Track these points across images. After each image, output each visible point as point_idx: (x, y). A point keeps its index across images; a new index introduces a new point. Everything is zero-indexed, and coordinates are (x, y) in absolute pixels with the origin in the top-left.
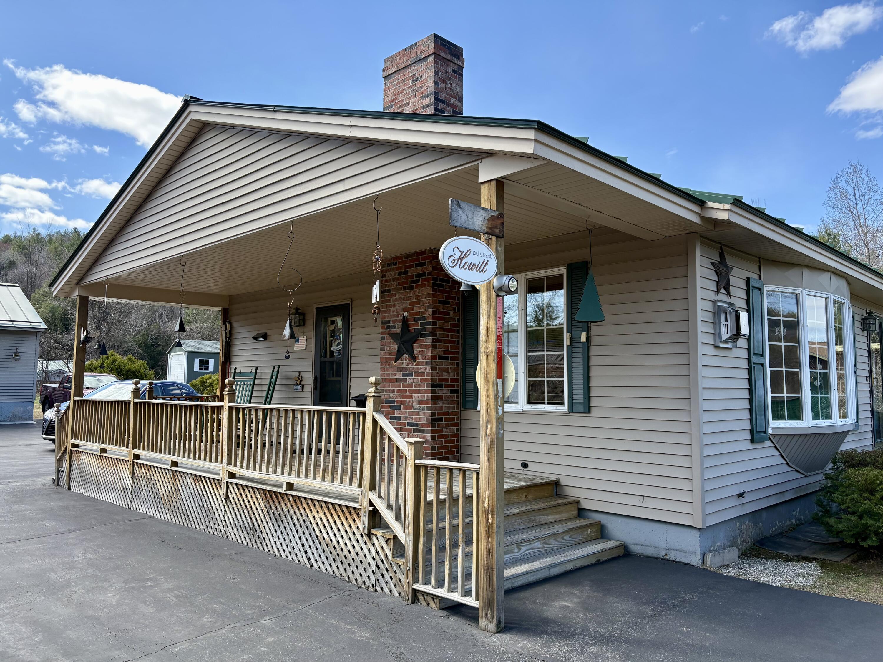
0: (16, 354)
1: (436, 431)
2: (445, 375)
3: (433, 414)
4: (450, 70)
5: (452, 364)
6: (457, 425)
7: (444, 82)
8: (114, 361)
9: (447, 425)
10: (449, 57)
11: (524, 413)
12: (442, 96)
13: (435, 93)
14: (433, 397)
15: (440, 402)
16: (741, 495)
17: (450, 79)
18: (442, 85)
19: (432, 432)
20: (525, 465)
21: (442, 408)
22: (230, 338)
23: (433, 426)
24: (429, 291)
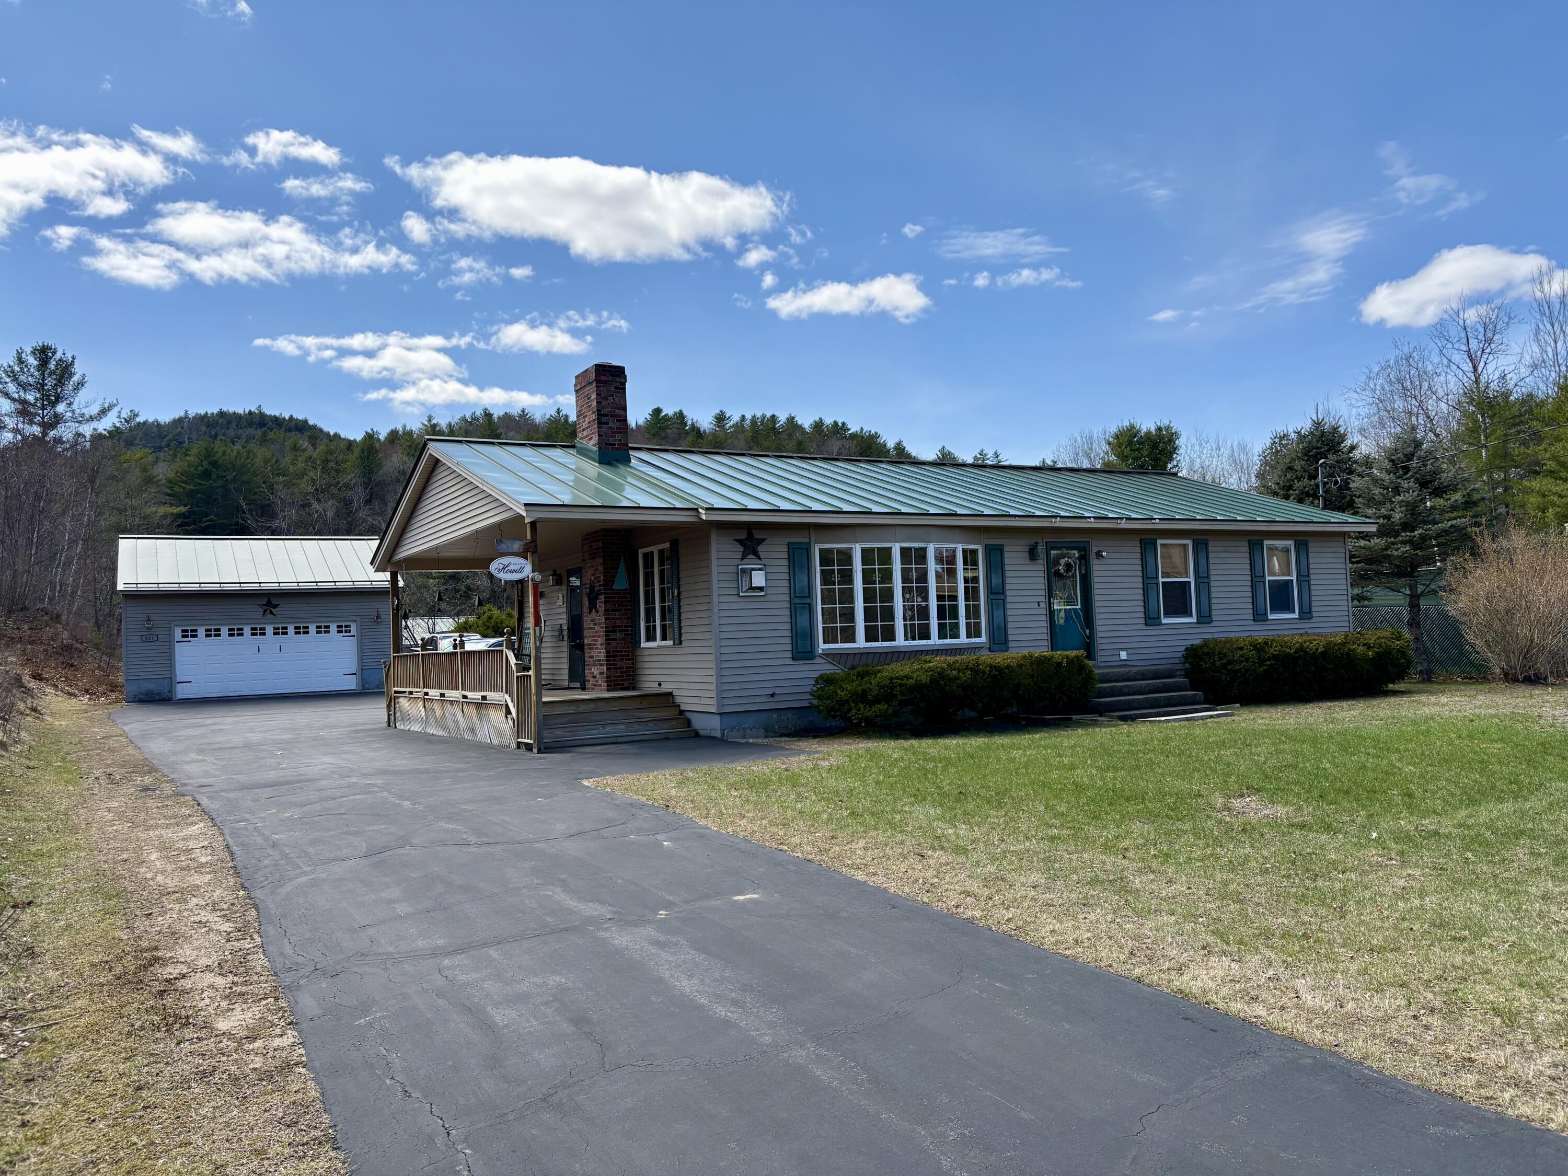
0: (378, 617)
1: (612, 665)
2: (618, 623)
3: (607, 652)
4: (613, 388)
5: (625, 614)
6: (632, 659)
7: (606, 399)
8: (490, 618)
9: (622, 660)
10: (610, 378)
11: (659, 647)
12: (604, 411)
13: (598, 411)
14: (607, 640)
15: (613, 644)
16: (772, 695)
17: (612, 396)
18: (604, 403)
19: (607, 665)
20: (660, 685)
21: (616, 647)
22: (522, 596)
23: (607, 661)
24: (601, 561)
